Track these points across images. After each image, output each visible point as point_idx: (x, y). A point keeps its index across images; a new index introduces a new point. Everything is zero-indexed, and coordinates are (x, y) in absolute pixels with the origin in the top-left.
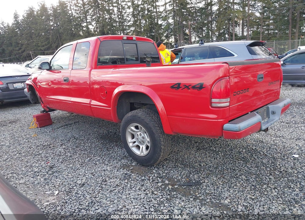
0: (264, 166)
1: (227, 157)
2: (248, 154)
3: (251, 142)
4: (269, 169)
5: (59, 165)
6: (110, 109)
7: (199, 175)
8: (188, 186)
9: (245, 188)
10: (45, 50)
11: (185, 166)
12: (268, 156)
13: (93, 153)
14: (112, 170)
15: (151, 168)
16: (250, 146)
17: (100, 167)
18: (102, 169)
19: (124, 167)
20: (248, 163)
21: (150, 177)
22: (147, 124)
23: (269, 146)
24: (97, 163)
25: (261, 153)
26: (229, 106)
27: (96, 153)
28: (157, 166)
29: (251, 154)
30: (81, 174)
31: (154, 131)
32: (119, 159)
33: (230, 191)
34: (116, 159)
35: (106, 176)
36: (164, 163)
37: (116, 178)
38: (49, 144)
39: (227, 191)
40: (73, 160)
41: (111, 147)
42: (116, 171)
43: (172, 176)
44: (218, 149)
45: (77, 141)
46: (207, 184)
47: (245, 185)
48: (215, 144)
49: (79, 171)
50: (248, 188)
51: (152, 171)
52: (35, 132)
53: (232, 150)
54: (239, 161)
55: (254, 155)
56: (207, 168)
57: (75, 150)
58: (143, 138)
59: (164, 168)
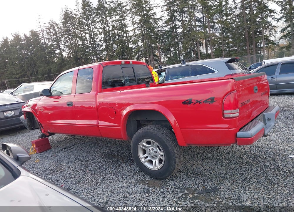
0: (268, 168)
1: (232, 163)
2: (249, 159)
3: (248, 148)
4: (273, 171)
5: (74, 187)
6: (120, 127)
7: (213, 182)
8: (207, 193)
9: (259, 189)
10: (20, 78)
11: (197, 176)
12: (268, 159)
13: (104, 173)
14: (129, 186)
15: (166, 181)
16: (248, 151)
17: (116, 185)
18: (118, 186)
19: (139, 182)
20: (253, 167)
21: (168, 189)
22: (160, 138)
23: (265, 150)
24: (112, 181)
25: (261, 156)
26: (238, 116)
27: (106, 172)
28: (171, 178)
29: (252, 159)
30: (100, 193)
31: (168, 144)
32: (131, 175)
33: (247, 193)
34: (128, 175)
35: (125, 192)
36: (177, 175)
37: (136, 193)
38: (56, 168)
39: (244, 194)
40: (86, 181)
41: (119, 165)
42: (133, 187)
43: (188, 186)
44: (221, 157)
45: (83, 163)
46: (224, 189)
47: (258, 186)
48: (217, 152)
49: (97, 190)
50: (262, 189)
51: (168, 183)
52: (36, 158)
53: (234, 157)
54: (244, 166)
55: (255, 159)
56: (218, 175)
57: (85, 171)
58: (155, 152)
59: (178, 180)
